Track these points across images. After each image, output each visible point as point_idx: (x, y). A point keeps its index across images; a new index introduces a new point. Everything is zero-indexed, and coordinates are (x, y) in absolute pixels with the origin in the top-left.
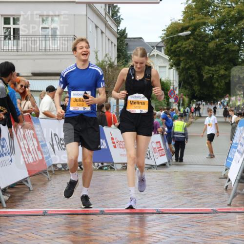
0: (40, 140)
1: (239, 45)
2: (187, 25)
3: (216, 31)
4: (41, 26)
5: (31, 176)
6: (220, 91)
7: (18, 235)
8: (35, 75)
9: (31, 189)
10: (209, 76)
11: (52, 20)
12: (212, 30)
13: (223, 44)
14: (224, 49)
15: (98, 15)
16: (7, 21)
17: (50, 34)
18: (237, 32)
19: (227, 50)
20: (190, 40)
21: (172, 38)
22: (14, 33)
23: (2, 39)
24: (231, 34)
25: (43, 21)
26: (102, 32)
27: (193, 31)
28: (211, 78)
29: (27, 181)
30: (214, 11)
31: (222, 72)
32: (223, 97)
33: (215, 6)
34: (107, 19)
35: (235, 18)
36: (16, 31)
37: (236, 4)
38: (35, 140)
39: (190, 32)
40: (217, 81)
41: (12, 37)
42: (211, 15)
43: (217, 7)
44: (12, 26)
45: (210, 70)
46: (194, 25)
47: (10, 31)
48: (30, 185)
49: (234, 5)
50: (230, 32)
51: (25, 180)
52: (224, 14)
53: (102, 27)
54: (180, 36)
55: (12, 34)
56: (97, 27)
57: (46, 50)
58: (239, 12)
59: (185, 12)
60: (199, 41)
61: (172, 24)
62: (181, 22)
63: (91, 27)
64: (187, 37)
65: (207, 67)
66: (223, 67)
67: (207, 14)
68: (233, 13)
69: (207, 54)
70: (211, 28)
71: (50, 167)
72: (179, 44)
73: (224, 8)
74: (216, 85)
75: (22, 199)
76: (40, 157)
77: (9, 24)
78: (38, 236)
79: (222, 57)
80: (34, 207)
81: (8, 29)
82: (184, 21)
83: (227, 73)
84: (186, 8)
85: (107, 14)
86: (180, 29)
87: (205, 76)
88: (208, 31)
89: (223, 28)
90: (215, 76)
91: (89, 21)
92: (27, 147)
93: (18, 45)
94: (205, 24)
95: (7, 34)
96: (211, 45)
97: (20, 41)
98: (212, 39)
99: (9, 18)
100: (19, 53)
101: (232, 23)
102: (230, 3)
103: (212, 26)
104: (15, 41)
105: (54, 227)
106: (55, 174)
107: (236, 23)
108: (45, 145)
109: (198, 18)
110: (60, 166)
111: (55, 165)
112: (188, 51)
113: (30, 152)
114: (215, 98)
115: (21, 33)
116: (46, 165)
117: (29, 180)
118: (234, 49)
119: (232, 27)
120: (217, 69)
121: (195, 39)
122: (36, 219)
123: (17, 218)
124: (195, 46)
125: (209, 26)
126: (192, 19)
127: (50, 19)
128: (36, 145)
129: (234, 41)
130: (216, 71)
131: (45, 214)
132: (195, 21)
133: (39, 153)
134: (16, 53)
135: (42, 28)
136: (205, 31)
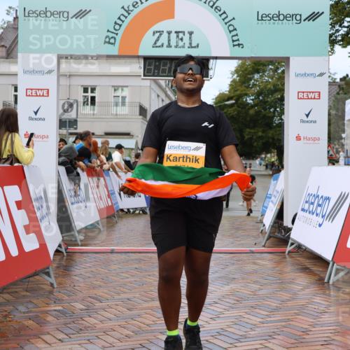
0: (109, 189)
1: (274, 112)
2: (232, 95)
3: (256, 101)
4: (113, 95)
5: (101, 219)
6: (258, 149)
7: (89, 269)
8: (107, 134)
9: (102, 229)
10: (249, 136)
11: (122, 90)
12: (252, 100)
13: (260, 111)
14: (261, 116)
15: (160, 86)
16: (86, 90)
17: (120, 101)
18: (272, 101)
19: (264, 116)
20: (234, 108)
21: (220, 106)
22: (91, 100)
23: (82, 105)
24: (267, 104)
25: (115, 90)
26: (163, 100)
27: (237, 100)
28: (251, 138)
29: (98, 224)
30: (254, 85)
31: (260, 134)
32: (260, 154)
33: (255, 80)
34: (167, 89)
35: (271, 90)
36: (93, 99)
37: (272, 79)
38: (105, 189)
39: (234, 101)
40: (256, 141)
41: (89, 103)
42: (251, 88)
43: (257, 81)
44: (90, 94)
45: (250, 132)
46: (237, 96)
47: (88, 99)
48: (100, 227)
49: (270, 80)
50: (267, 102)
51: (97, 222)
52: (262, 87)
53: (163, 96)
54: (226, 105)
55: (89, 101)
56: (158, 96)
57: (116, 115)
58: (274, 86)
59: (230, 85)
60: (242, 108)
61: (220, 94)
62: (227, 93)
63: (154, 96)
64: (232, 105)
65: (248, 130)
66: (261, 130)
67: (248, 87)
68: (269, 86)
69: (248, 119)
70: (252, 98)
71: (117, 211)
72: (225, 110)
73: (262, 82)
74: (255, 144)
75: (93, 238)
76: (110, 204)
77: (87, 92)
78: (106, 271)
79: (260, 122)
80: (104, 246)
81: (85, 96)
82: (229, 91)
83: (264, 135)
84: (232, 81)
85: (167, 86)
86: (226, 98)
87: (246, 137)
88: (249, 100)
89: (261, 98)
90: (255, 137)
91: (152, 92)
92: (99, 195)
93: (94, 110)
94: (246, 95)
95: (86, 100)
96: (252, 112)
97: (96, 107)
98: (253, 106)
99: (87, 89)
100: (95, 117)
101: (269, 94)
102: (266, 78)
103: (252, 96)
104: (92, 107)
105: (120, 263)
106: (122, 217)
107: (272, 95)
108: (114, 193)
109: (241, 90)
110: (126, 210)
111: (122, 210)
112: (232, 117)
113: (101, 199)
114: (254, 155)
115: (97, 100)
116: (114, 210)
117: (100, 222)
118: (270, 115)
119: (268, 97)
120: (256, 131)
121: (238, 107)
122: (105, 256)
123: (89, 255)
124: (239, 112)
125: (250, 96)
126: (236, 91)
127: (120, 89)
128: (107, 194)
129: (270, 109)
130: (255, 133)
131: (112, 252)
132: (238, 92)
133: (109, 200)
134: (92, 116)
135: (114, 96)
136: (246, 100)
